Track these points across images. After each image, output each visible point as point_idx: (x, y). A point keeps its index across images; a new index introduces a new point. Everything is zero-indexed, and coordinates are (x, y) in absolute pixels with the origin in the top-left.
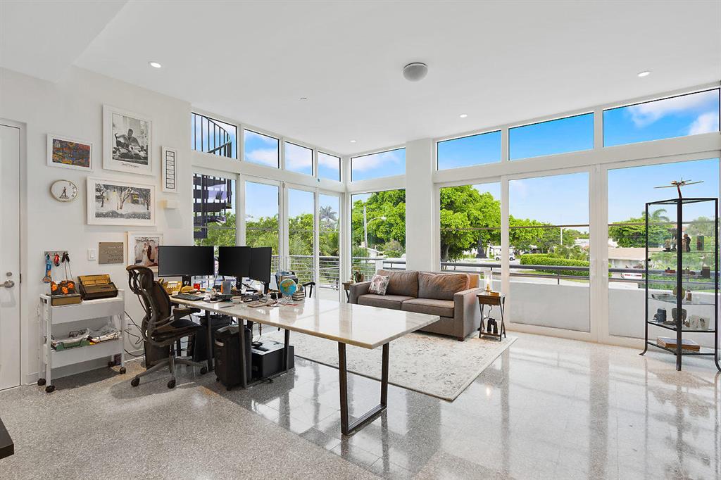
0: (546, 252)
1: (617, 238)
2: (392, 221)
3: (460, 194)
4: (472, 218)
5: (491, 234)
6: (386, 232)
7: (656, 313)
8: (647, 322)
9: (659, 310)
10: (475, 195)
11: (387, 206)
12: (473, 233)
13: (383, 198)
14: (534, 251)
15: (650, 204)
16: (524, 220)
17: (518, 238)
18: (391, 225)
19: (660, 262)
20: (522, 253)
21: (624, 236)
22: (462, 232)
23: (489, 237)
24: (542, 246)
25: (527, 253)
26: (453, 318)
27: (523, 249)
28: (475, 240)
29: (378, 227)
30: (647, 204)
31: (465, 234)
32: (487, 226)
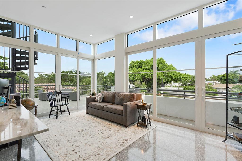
0: (193, 85)
1: (220, 80)
2: (136, 74)
3: (160, 65)
4: (164, 73)
5: (172, 79)
6: (134, 78)
7: (233, 118)
8: (227, 123)
9: (235, 117)
10: (166, 65)
11: (135, 69)
12: (165, 78)
13: (133, 66)
14: (189, 85)
15: (229, 55)
16: (184, 74)
17: (181, 80)
18: (135, 76)
19: (236, 89)
20: (184, 86)
21: (222, 80)
22: (160, 78)
23: (171, 80)
24: (192, 83)
25: (187, 85)
26: (122, 115)
27: (185, 84)
28: (166, 81)
29: (131, 76)
30: (227, 55)
31: (162, 79)
32: (170, 76)
